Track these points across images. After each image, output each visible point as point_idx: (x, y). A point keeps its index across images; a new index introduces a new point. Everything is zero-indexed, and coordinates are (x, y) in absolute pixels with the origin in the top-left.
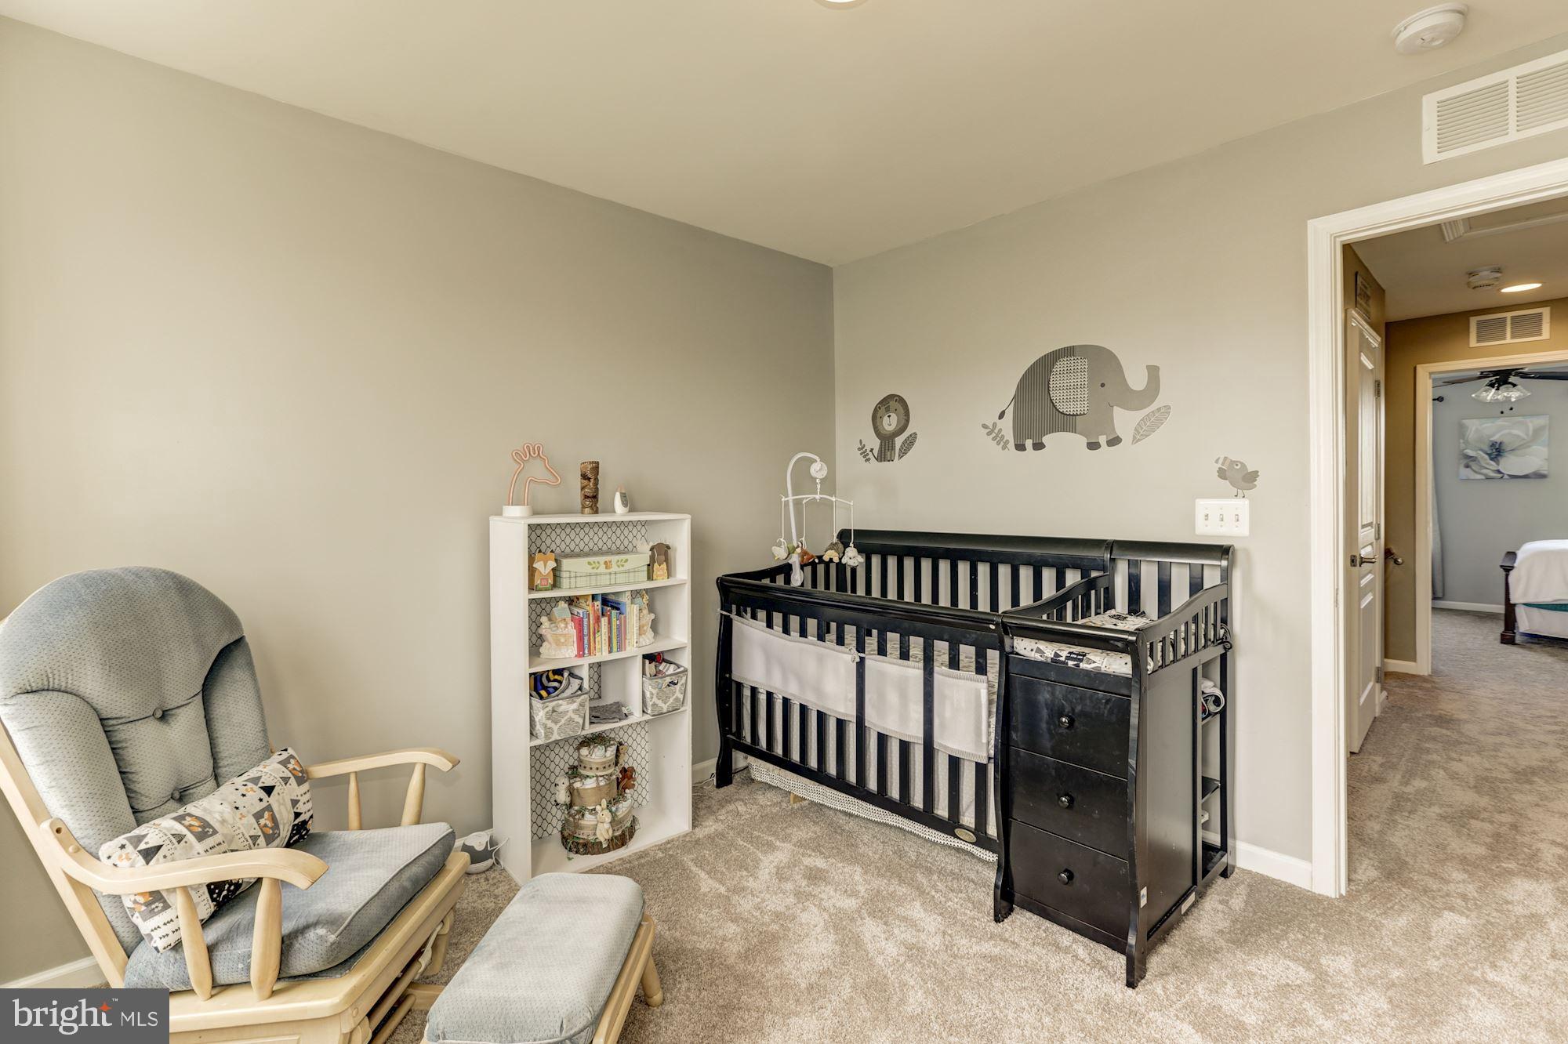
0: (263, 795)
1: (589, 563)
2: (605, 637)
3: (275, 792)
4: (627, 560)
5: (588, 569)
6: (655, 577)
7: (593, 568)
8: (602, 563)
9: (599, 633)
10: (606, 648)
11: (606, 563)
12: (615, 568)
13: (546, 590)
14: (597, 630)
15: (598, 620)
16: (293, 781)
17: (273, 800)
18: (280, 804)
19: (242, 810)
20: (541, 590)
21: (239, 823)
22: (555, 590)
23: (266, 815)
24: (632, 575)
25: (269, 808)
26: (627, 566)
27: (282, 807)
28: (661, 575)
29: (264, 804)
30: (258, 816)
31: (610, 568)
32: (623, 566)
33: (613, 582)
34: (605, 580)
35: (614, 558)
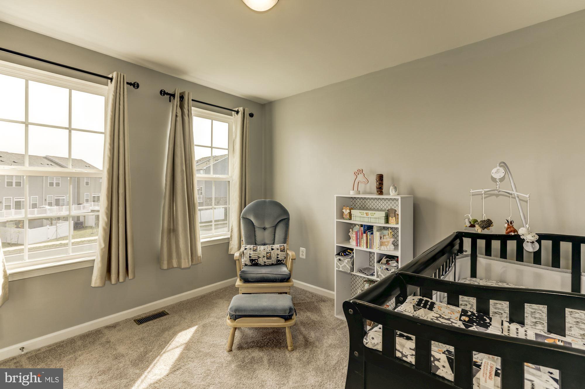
0: (271, 249)
1: (360, 212)
2: (365, 241)
3: (274, 250)
4: (375, 214)
5: (360, 215)
6: (390, 223)
7: (362, 214)
8: (365, 213)
9: (362, 239)
10: (365, 245)
11: (366, 213)
12: (370, 216)
13: (347, 219)
14: (362, 238)
15: (362, 234)
16: (279, 250)
17: (272, 252)
18: (273, 253)
19: (265, 250)
20: (345, 219)
21: (263, 252)
22: (350, 220)
23: (269, 254)
24: (377, 220)
25: (271, 253)
26: (375, 216)
27: (273, 254)
28: (392, 222)
29: (270, 251)
30: (267, 253)
31: (368, 215)
32: (373, 215)
33: (369, 221)
34: (366, 220)
35: (370, 212)
